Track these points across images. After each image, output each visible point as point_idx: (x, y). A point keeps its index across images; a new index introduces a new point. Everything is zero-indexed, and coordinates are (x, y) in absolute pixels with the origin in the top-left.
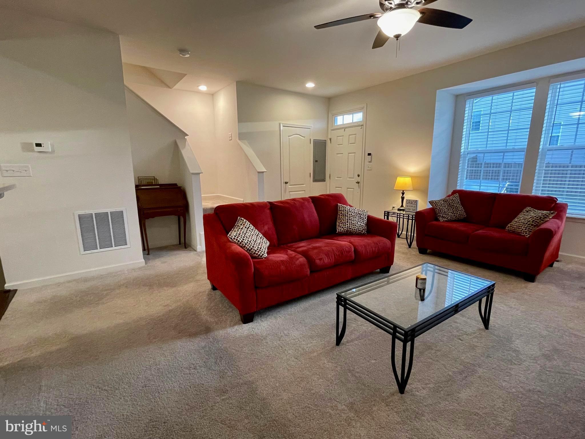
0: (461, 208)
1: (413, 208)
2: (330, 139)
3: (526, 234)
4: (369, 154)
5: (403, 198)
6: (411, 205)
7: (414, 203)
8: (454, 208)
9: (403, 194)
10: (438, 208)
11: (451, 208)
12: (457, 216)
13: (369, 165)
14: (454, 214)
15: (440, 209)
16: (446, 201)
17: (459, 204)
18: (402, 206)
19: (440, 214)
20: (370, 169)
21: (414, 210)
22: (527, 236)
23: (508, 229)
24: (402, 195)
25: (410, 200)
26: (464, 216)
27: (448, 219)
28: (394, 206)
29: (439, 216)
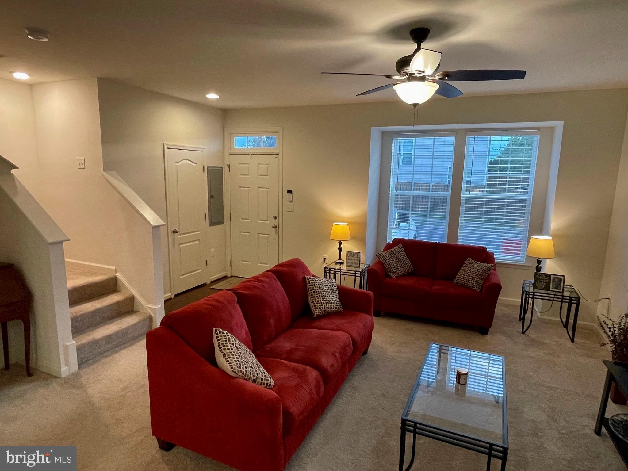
0: (408, 261)
1: (356, 262)
2: (229, 166)
3: (477, 288)
4: (290, 192)
5: (340, 249)
6: (353, 258)
7: (356, 255)
8: (401, 262)
9: (340, 244)
10: (388, 263)
11: (399, 261)
12: (405, 270)
13: (289, 205)
14: (403, 268)
15: (389, 263)
16: (392, 254)
17: (406, 257)
18: (340, 259)
19: (390, 269)
20: (291, 210)
21: (357, 264)
22: (478, 290)
23: (457, 283)
24: (339, 246)
25: (351, 253)
26: (411, 269)
27: (399, 275)
28: (325, 256)
29: (389, 271)
